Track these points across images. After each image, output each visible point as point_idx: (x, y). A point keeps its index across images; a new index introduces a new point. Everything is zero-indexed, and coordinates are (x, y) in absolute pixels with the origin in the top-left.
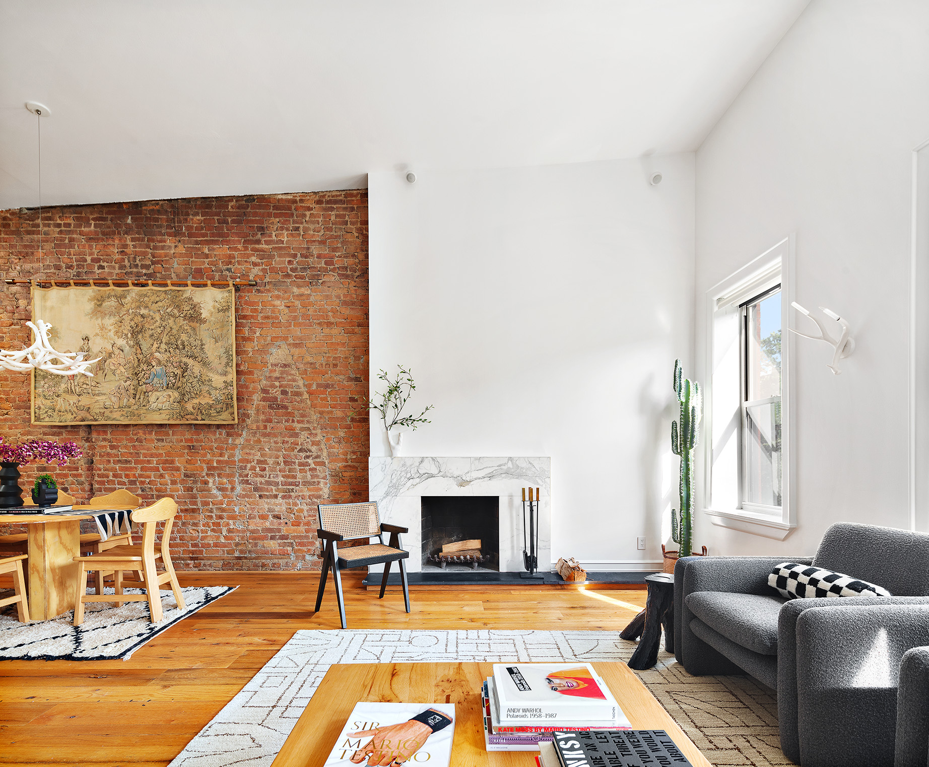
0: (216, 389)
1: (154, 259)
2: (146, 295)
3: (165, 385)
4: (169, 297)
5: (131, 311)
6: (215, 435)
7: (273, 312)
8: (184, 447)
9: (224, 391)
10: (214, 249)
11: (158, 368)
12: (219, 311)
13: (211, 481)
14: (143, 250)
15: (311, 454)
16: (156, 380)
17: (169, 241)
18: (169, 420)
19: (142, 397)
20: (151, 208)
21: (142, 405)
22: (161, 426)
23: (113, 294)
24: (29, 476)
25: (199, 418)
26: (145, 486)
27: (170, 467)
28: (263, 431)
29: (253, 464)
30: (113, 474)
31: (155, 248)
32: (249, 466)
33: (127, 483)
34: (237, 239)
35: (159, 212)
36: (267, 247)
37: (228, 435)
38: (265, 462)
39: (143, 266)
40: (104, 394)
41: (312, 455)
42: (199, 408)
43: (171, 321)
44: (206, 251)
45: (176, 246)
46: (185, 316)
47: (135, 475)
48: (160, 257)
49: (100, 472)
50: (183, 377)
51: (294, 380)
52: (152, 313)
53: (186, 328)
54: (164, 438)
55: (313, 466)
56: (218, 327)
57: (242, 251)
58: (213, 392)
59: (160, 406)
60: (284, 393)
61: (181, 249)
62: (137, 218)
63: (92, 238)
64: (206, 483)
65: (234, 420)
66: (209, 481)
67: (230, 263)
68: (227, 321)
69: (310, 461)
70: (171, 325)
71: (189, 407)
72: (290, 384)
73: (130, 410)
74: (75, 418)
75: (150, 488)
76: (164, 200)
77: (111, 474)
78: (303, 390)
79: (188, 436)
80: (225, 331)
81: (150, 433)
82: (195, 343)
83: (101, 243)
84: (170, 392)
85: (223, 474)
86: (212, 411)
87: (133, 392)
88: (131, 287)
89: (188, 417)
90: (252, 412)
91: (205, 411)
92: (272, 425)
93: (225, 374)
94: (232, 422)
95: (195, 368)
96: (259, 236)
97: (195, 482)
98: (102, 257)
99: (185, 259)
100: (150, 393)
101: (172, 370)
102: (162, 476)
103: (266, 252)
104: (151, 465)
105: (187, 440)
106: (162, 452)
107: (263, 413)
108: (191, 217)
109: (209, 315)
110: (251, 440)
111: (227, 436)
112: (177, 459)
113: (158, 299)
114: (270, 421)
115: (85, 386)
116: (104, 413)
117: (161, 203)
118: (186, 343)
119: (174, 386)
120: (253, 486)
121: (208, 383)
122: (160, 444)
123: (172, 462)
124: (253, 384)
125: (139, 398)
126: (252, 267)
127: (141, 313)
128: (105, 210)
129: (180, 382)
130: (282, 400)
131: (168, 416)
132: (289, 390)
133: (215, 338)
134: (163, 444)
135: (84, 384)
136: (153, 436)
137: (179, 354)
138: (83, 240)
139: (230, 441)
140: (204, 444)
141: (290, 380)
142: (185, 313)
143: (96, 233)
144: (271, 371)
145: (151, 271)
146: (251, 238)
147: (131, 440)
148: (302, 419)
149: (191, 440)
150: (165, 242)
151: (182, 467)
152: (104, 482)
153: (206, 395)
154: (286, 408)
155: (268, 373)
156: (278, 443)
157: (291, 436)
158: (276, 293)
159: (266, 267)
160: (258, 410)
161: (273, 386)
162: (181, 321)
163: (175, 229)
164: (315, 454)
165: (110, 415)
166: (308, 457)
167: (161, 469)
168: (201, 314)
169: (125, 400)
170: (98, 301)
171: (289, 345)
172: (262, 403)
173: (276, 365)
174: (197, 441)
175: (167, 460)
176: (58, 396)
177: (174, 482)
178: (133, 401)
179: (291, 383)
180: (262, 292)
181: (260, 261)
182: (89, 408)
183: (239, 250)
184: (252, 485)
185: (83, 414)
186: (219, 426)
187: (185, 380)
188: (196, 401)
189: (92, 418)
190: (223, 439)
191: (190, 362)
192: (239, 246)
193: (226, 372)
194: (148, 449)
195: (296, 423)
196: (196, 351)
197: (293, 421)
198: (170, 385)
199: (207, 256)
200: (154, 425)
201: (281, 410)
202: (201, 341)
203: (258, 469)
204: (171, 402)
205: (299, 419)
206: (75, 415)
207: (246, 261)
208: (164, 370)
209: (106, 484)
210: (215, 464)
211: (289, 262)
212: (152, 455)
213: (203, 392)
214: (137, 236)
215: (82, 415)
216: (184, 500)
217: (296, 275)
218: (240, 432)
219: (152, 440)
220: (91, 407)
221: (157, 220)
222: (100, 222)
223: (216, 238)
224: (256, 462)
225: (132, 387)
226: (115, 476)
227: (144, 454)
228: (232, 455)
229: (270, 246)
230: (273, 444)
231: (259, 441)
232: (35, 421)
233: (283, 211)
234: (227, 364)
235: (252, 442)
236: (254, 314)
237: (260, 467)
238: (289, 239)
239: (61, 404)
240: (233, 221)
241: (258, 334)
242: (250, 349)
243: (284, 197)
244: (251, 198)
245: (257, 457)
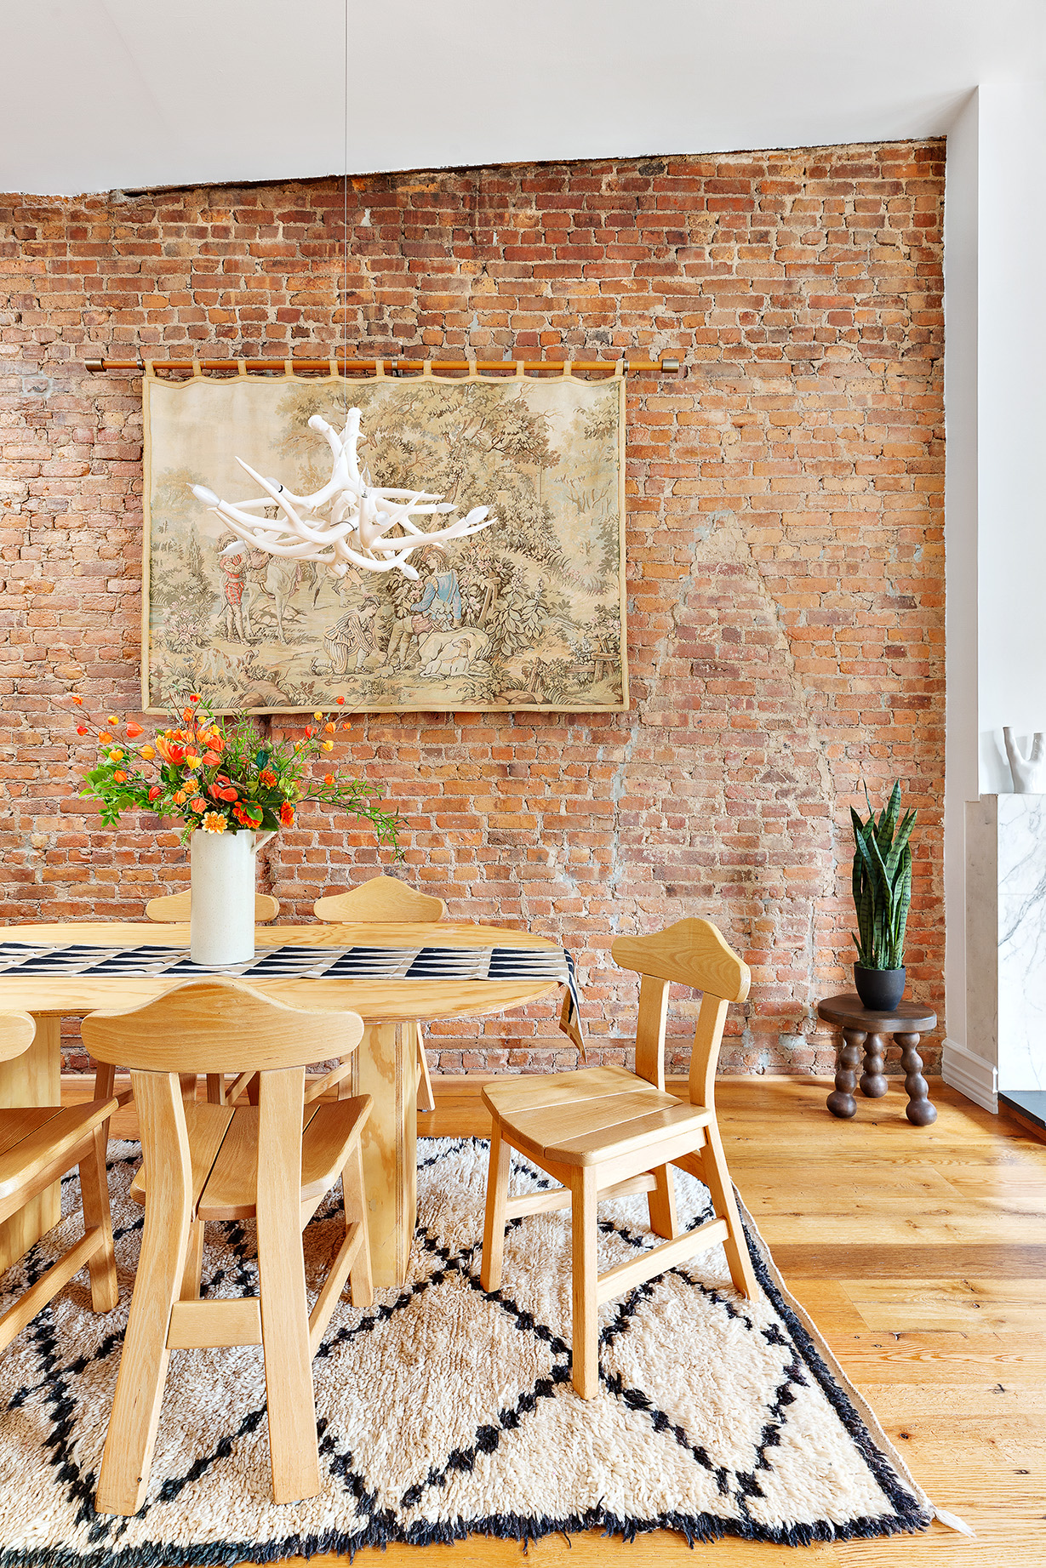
0: (578, 626)
1: (425, 313)
2: (415, 397)
3: (457, 616)
4: (471, 400)
5: (378, 436)
6: (563, 738)
7: (705, 438)
8: (491, 770)
9: (597, 631)
10: (566, 287)
11: (441, 574)
12: (589, 434)
13: (553, 852)
14: (400, 290)
15: (793, 785)
16: (437, 604)
17: (462, 270)
18: (464, 701)
19: (403, 646)
20: (417, 189)
21: (403, 667)
22: (435, 716)
23: (336, 393)
24: (122, 841)
25: (539, 698)
26: (396, 864)
27: (455, 818)
28: (679, 729)
29: (653, 810)
30: (321, 836)
31: (427, 285)
32: (644, 814)
33: (353, 858)
34: (622, 262)
35: (436, 199)
36: (692, 280)
37: (596, 739)
38: (681, 805)
39: (398, 330)
40: (313, 640)
41: (794, 789)
42: (538, 674)
43: (474, 460)
44: (547, 292)
45: (476, 281)
46: (508, 447)
47: (371, 837)
48: (439, 306)
49: (289, 831)
50: (500, 595)
51: (753, 605)
52: (428, 441)
53: (509, 476)
54: (443, 746)
55: (796, 815)
56: (584, 474)
57: (632, 290)
58: (571, 634)
59: (445, 669)
60: (730, 635)
61: (489, 288)
62: (384, 213)
63: (280, 262)
64: (541, 857)
65: (621, 701)
66: (548, 854)
67: (604, 320)
68: (608, 460)
69: (790, 802)
70: (473, 469)
71: (515, 670)
72: (745, 616)
73: (371, 678)
74: (241, 697)
75: (408, 870)
76: (450, 170)
77: (317, 835)
78: (775, 627)
79: (499, 742)
80: (601, 483)
81: (410, 735)
82: (530, 514)
83: (301, 274)
84: (467, 633)
85: (581, 835)
86: (570, 681)
87: (379, 633)
88: (381, 377)
89: (512, 694)
90: (653, 684)
91: (553, 679)
92: (699, 715)
93: (601, 588)
94: (617, 708)
95: (530, 573)
96: (672, 256)
97: (514, 854)
98: (302, 309)
99: (498, 311)
100: (423, 637)
101: (474, 581)
102: (436, 840)
103: (689, 293)
104: (409, 814)
105: (497, 753)
106: (437, 781)
107: (679, 685)
108: (512, 210)
109: (565, 445)
110: (649, 751)
111: (594, 740)
112: (472, 798)
113: (443, 406)
114: (697, 707)
115: (267, 619)
116: (311, 686)
117: (440, 177)
118: (509, 514)
119: (477, 618)
120: (652, 865)
121: (560, 612)
122: (432, 761)
123: (461, 805)
124: (655, 614)
125: (397, 650)
126: (655, 329)
127: (405, 441)
128: (310, 194)
129: (491, 610)
130: (724, 655)
131: (462, 694)
132: (742, 629)
133: (577, 501)
134: (440, 762)
135: (265, 614)
136: (418, 743)
137: (492, 541)
138: (258, 268)
139: (600, 754)
140: (536, 761)
141: (743, 605)
142: (507, 439)
143: (290, 251)
144: (699, 583)
145: (416, 341)
146: (654, 259)
147: (364, 752)
148: (770, 699)
149: (506, 752)
150: (451, 270)
151: (485, 819)
152: (299, 854)
153: (555, 639)
154: (734, 672)
155: (691, 588)
156: (713, 759)
157: (746, 742)
158: (713, 392)
159: (689, 331)
160: (666, 678)
161: (705, 620)
162: (497, 460)
163: (475, 240)
164: (802, 787)
165: (325, 689)
166: (785, 793)
167: (433, 823)
168: (546, 442)
169: (361, 654)
170: (302, 409)
171: (744, 517)
172: (676, 660)
173: (710, 568)
174: (521, 753)
175: (448, 801)
176: (203, 644)
177: (463, 856)
178: (382, 657)
179: (746, 611)
180: (679, 391)
181: (674, 315)
182: (276, 673)
183: (625, 289)
184: (650, 862)
185: (264, 688)
186: (572, 718)
187: (505, 604)
188: (530, 656)
189: (284, 697)
190: (582, 750)
191: (518, 559)
192: (626, 280)
193: (604, 584)
194: (404, 774)
195: (756, 711)
196: (533, 534)
197: (750, 705)
198: (468, 617)
199: (549, 305)
200: (420, 717)
201: (721, 678)
202: (546, 507)
203: (665, 823)
204: (471, 657)
205: (763, 699)
206: (241, 691)
207: (640, 316)
208: (456, 579)
209: (304, 859)
210: (563, 812)
211: (745, 317)
212: (413, 790)
213: (547, 634)
214: (385, 256)
215: (259, 690)
216: (488, 900)
217: (759, 349)
218: (624, 733)
219: (415, 751)
220: (283, 671)
221: (430, 218)
222: (298, 224)
223: (572, 261)
224: (659, 805)
225: (378, 622)
226: (324, 840)
227: (395, 785)
228: (604, 788)
229: (700, 280)
230: (701, 762)
231: (668, 754)
232: (151, 705)
233: (730, 195)
234: (606, 565)
235: (651, 757)
236: (660, 444)
237: (669, 819)
238: (744, 261)
239: (210, 664)
240: (612, 220)
241: (667, 493)
242: (649, 530)
243: (732, 160)
244: (655, 163)
245: (663, 795)
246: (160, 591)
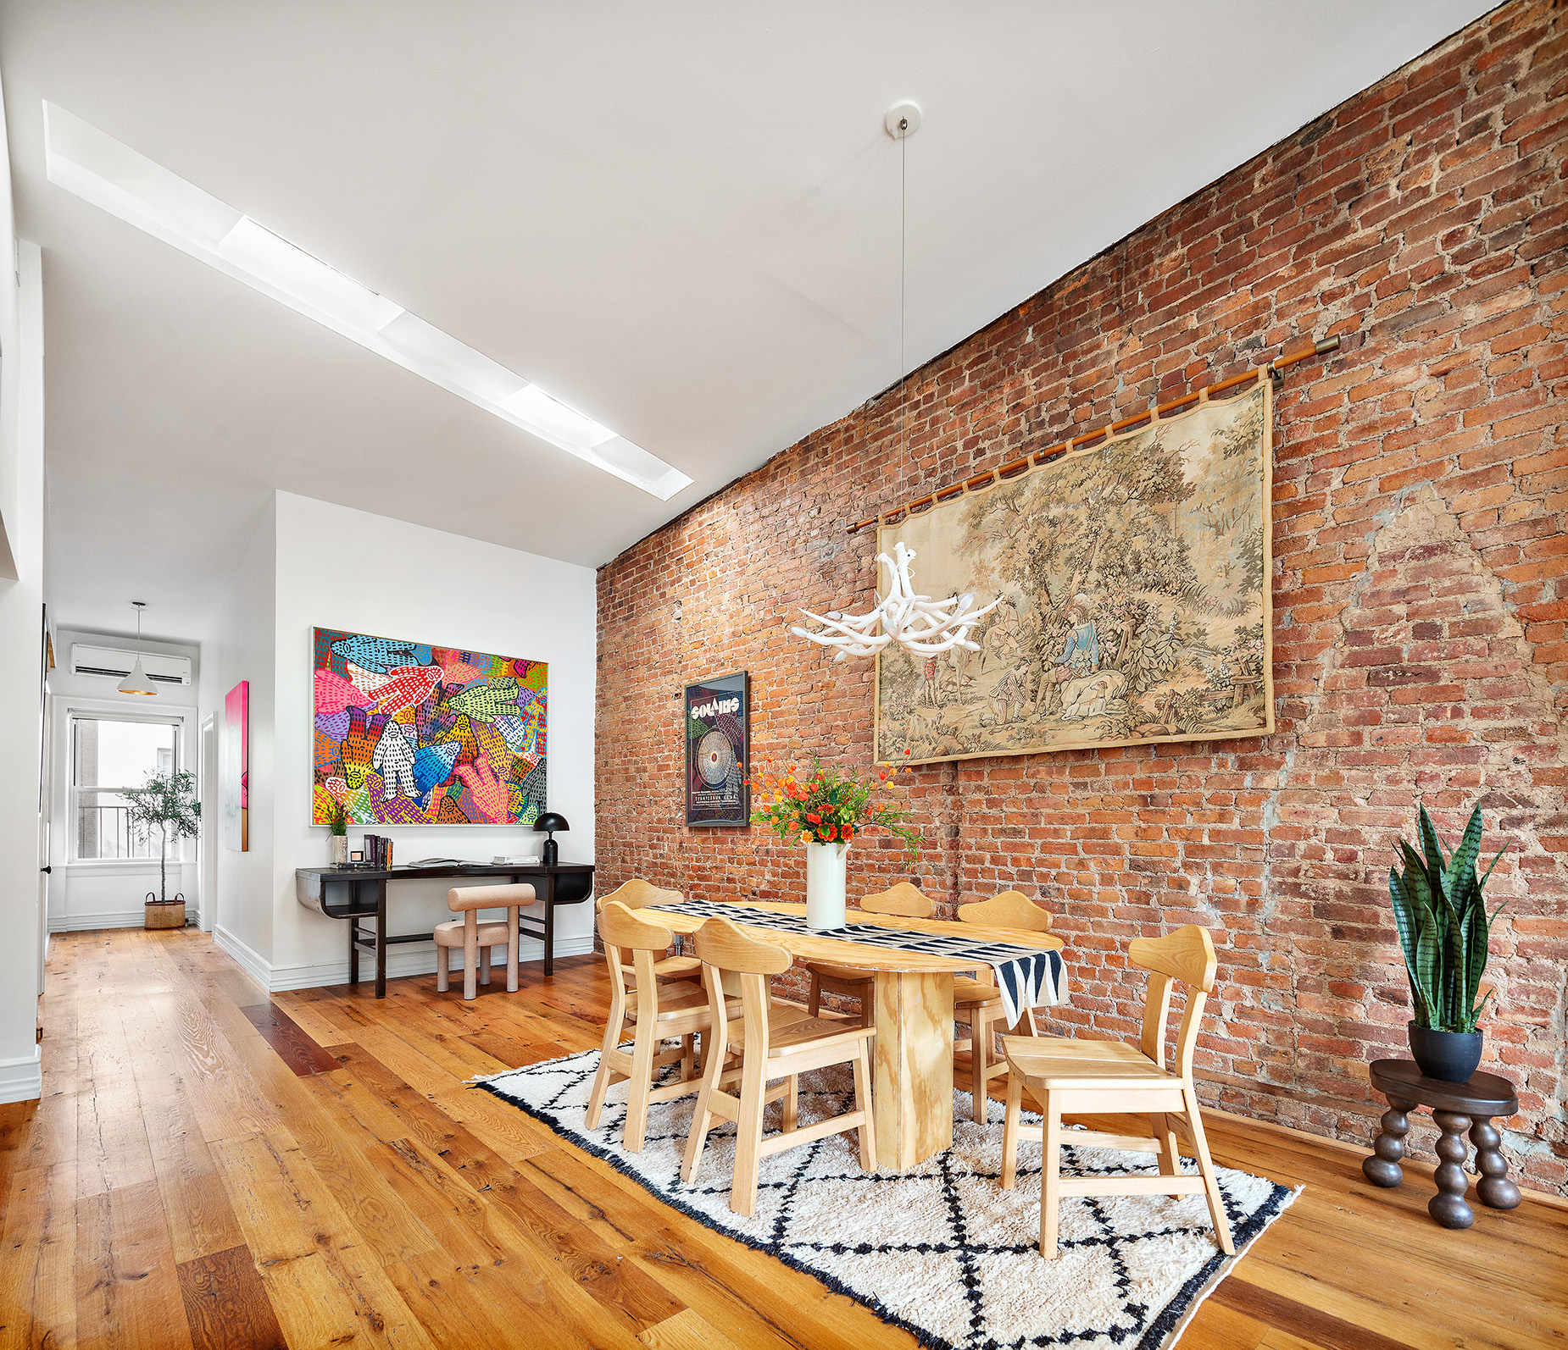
0: (1215, 652)
1: (1076, 395)
2: (1060, 476)
3: (1095, 661)
4: (1108, 461)
5: (1030, 519)
6: (1207, 767)
7: (1389, 405)
8: (1132, 800)
9: (1238, 654)
10: (1212, 310)
11: (1081, 626)
12: (1228, 453)
13: (1195, 879)
14: (1055, 384)
16: (1076, 654)
17: (1108, 342)
18: (1101, 738)
19: (1049, 695)
20: (1071, 288)
21: (1048, 713)
22: (1082, 754)
23: (999, 495)
25: (1172, 728)
27: (1099, 844)
28: (1350, 749)
29: (1314, 840)
31: (1079, 369)
32: (1302, 844)
33: (1016, 876)
34: (1276, 254)
35: (1087, 289)
36: (1370, 231)
37: (1243, 765)
38: (1352, 836)
39: (1054, 420)
40: (981, 699)
42: (1172, 707)
43: (1111, 517)
44: (1193, 323)
45: (1122, 346)
46: (1143, 494)
47: (1029, 858)
48: (1088, 384)
50: (1135, 636)
51: (1462, 589)
52: (1070, 511)
53: (1143, 521)
54: (1088, 780)
55: (1537, 851)
56: (1223, 495)
57: (1290, 278)
58: (1207, 662)
59: (1084, 710)
60: (1426, 631)
61: (1135, 346)
62: (1043, 324)
63: (966, 403)
64: (1183, 884)
65: (1264, 724)
66: (1189, 881)
67: (1256, 324)
68: (1250, 473)
70: (1110, 524)
71: (1148, 705)
72: (1449, 604)
73: (1025, 725)
74: (934, 749)
76: (1099, 255)
78: (1500, 610)
79: (1141, 774)
80: (1242, 500)
81: (1061, 771)
82: (1165, 551)
83: (981, 406)
84: (1104, 676)
85: (1225, 864)
86: (1206, 710)
87: (1030, 686)
88: (1033, 468)
89: (1146, 727)
90: (1315, 701)
91: (1187, 710)
92: (1378, 730)
93: (1242, 609)
94: (1260, 732)
95: (1165, 608)
96: (1345, 213)
97: (1155, 881)
98: (981, 433)
99: (1142, 365)
100: (1065, 684)
101: (1111, 627)
102: (1082, 864)
103: (1366, 247)
104: (1060, 840)
105: (1138, 784)
106: (1083, 812)
107: (1350, 699)
108: (1157, 261)
109: (1201, 473)
110: (1309, 775)
111: (1241, 767)
113: (1084, 475)
114: (1374, 719)
115: (950, 688)
116: (979, 736)
117: (1092, 265)
118: (1144, 556)
119: (1113, 660)
120: (1313, 901)
121: (1194, 641)
122: (1080, 794)
123: (1105, 833)
124: (1319, 623)
125: (1043, 699)
126: (1320, 306)
127: (1051, 517)
128: (988, 337)
129: (1127, 650)
130: (1417, 655)
131: (1100, 732)
132: (1444, 622)
133: (1216, 526)
134: (1086, 794)
135: (949, 683)
136: (1067, 778)
137: (1128, 586)
138: (952, 414)
139: (1248, 781)
140: (1178, 791)
141: (1449, 591)
142: (1142, 486)
143: (973, 390)
144: (1379, 577)
145: (1069, 422)
146: (1319, 231)
147: (1024, 788)
148: (1491, 703)
149: (1147, 783)
150: (1098, 346)
151: (1126, 845)
152: (976, 869)
153: (1189, 670)
154: (1432, 675)
155: (1367, 585)
156: (1398, 782)
157: (1450, 759)
158: (1401, 347)
159: (1366, 290)
160: (1332, 693)
161: (1389, 619)
162: (1133, 509)
163: (1121, 308)
165: (989, 738)
167: (1079, 848)
168: (1181, 476)
169: (1017, 705)
170: (975, 517)
171: (1448, 484)
172: (1348, 671)
173: (1395, 557)
174: (1162, 784)
175: (1093, 828)
176: (910, 713)
177: (1107, 879)
178: (1030, 706)
179: (1451, 598)
180: (1353, 364)
181: (1345, 281)
182: (956, 729)
183: (1283, 279)
184: (1310, 897)
185: (946, 741)
186: (1217, 746)
187: (1139, 643)
188: (1164, 689)
189: (960, 747)
190: (1227, 778)
191: (1152, 598)
192: (1283, 271)
193: (1245, 604)
194: (1056, 806)
195: (1469, 718)
196: (1167, 570)
197: (1458, 713)
198: (1105, 661)
199: (1194, 335)
200: (1068, 754)
201: (1411, 686)
202: (1181, 540)
203: (1330, 855)
204: (1108, 698)
205: (1480, 705)
206: (934, 745)
207: (1300, 302)
208: (1094, 628)
209: (980, 875)
210: (1206, 841)
211: (1450, 240)
212: (1063, 819)
213: (1181, 665)
214: (1044, 361)
215: (945, 743)
216: (1129, 922)
217: (1474, 268)
218: (1277, 757)
219: (1065, 786)
220: (960, 726)
221: (1081, 308)
222: (979, 366)
223: (1219, 281)
224: (1323, 834)
225: (1030, 677)
226: (993, 858)
227: (1048, 815)
228: (1253, 817)
229: (1380, 226)
230: (1382, 786)
231: (1336, 778)
232: (879, 760)
233: (1428, 102)
234: (1248, 583)
235: (1312, 783)
236: (1326, 432)
237: (1335, 851)
238: (1449, 171)
239: (915, 726)
240: (1265, 216)
241: (1336, 484)
242: (1310, 532)
243: (1430, 60)
244: (1320, 124)
245: (1326, 824)
246: (886, 677)
